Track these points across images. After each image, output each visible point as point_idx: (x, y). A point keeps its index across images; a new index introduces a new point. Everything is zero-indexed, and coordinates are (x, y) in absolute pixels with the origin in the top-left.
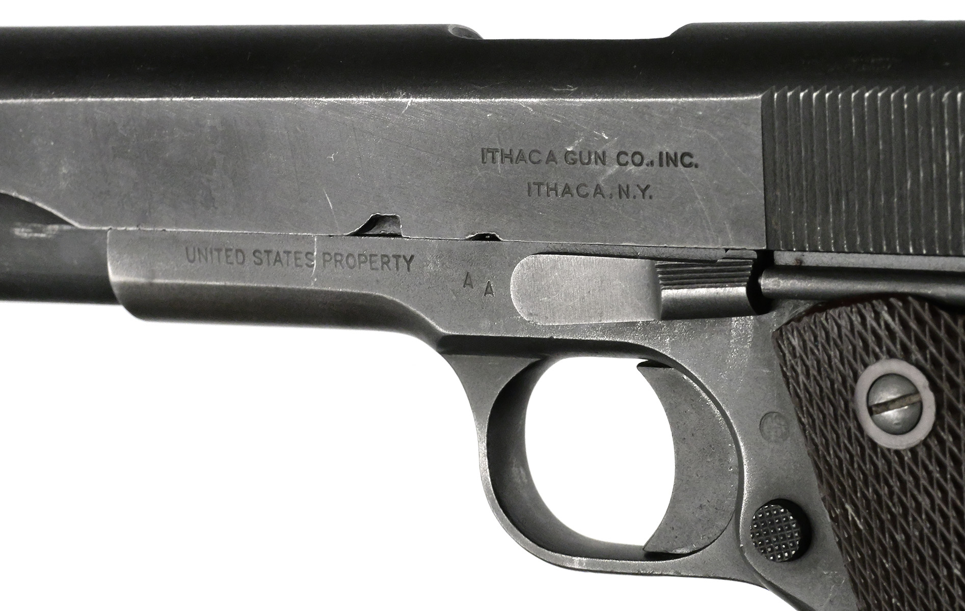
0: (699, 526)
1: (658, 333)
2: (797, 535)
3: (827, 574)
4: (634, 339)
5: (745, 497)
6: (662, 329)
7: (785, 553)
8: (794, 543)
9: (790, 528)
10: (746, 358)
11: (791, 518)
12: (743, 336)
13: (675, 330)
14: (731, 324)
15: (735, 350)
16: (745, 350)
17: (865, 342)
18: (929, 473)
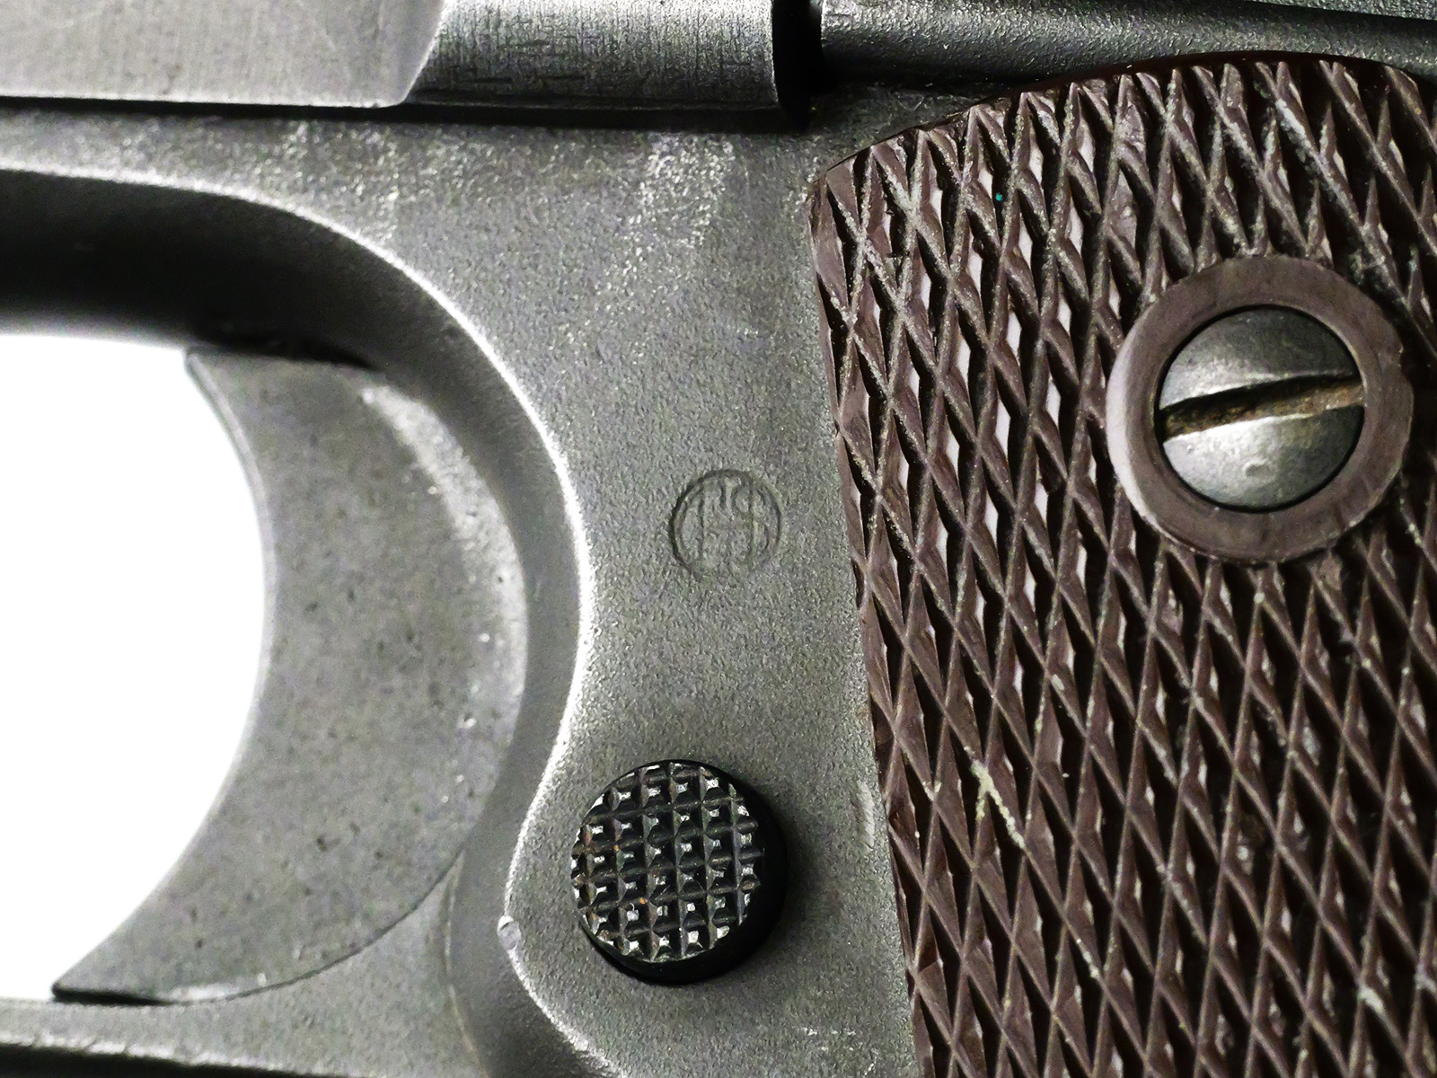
0: (301, 914)
1: (359, 172)
2: (748, 870)
3: (815, 1038)
4: (261, 186)
5: (560, 751)
6: (377, 159)
7: (690, 930)
8: (731, 899)
9: (727, 844)
10: (680, 276)
11: (742, 810)
12: (679, 208)
13: (425, 167)
14: (645, 160)
15: (639, 251)
16: (680, 254)
17: (1192, 193)
18: (1339, 652)
